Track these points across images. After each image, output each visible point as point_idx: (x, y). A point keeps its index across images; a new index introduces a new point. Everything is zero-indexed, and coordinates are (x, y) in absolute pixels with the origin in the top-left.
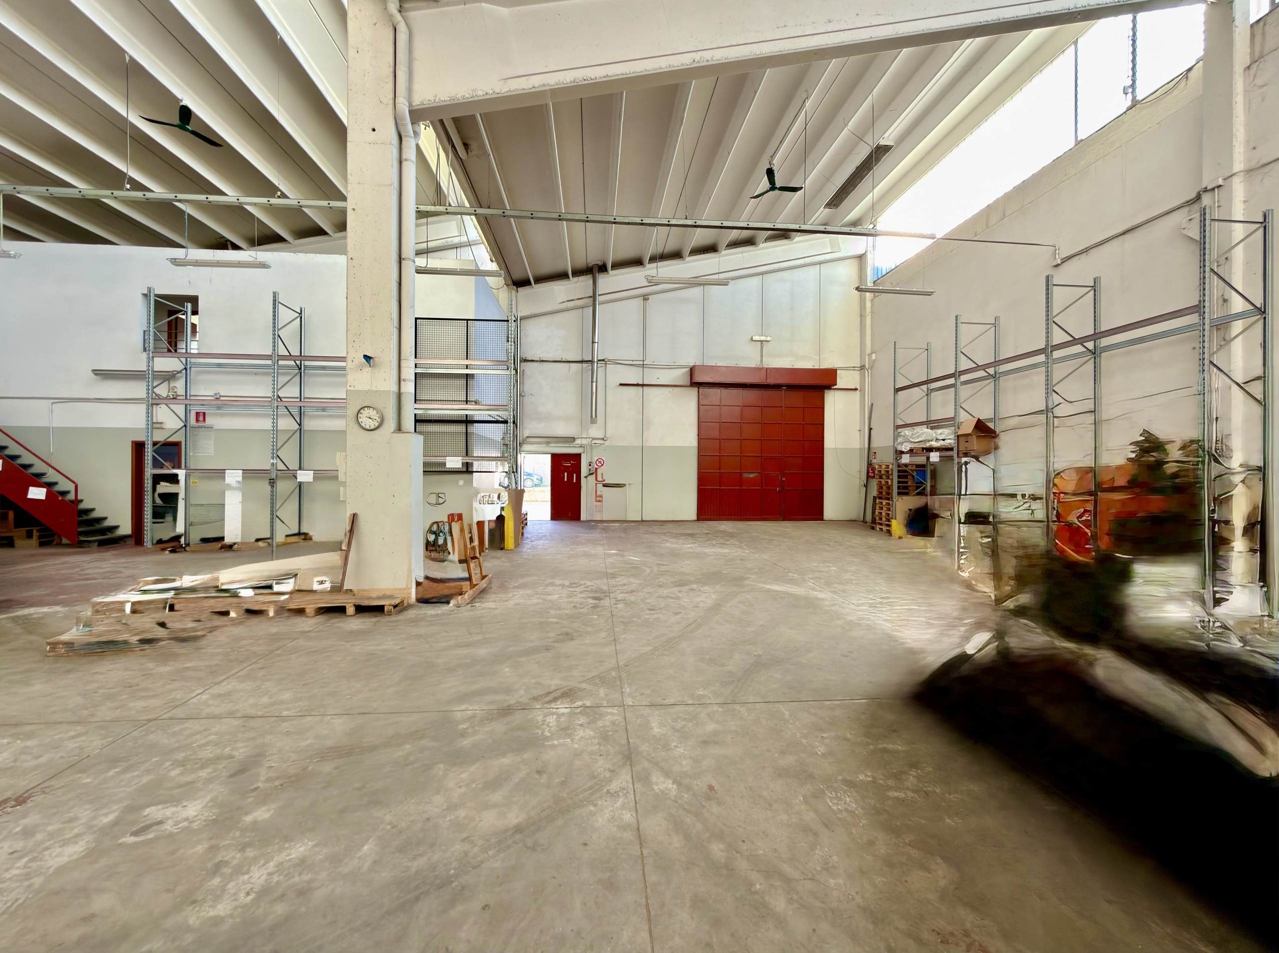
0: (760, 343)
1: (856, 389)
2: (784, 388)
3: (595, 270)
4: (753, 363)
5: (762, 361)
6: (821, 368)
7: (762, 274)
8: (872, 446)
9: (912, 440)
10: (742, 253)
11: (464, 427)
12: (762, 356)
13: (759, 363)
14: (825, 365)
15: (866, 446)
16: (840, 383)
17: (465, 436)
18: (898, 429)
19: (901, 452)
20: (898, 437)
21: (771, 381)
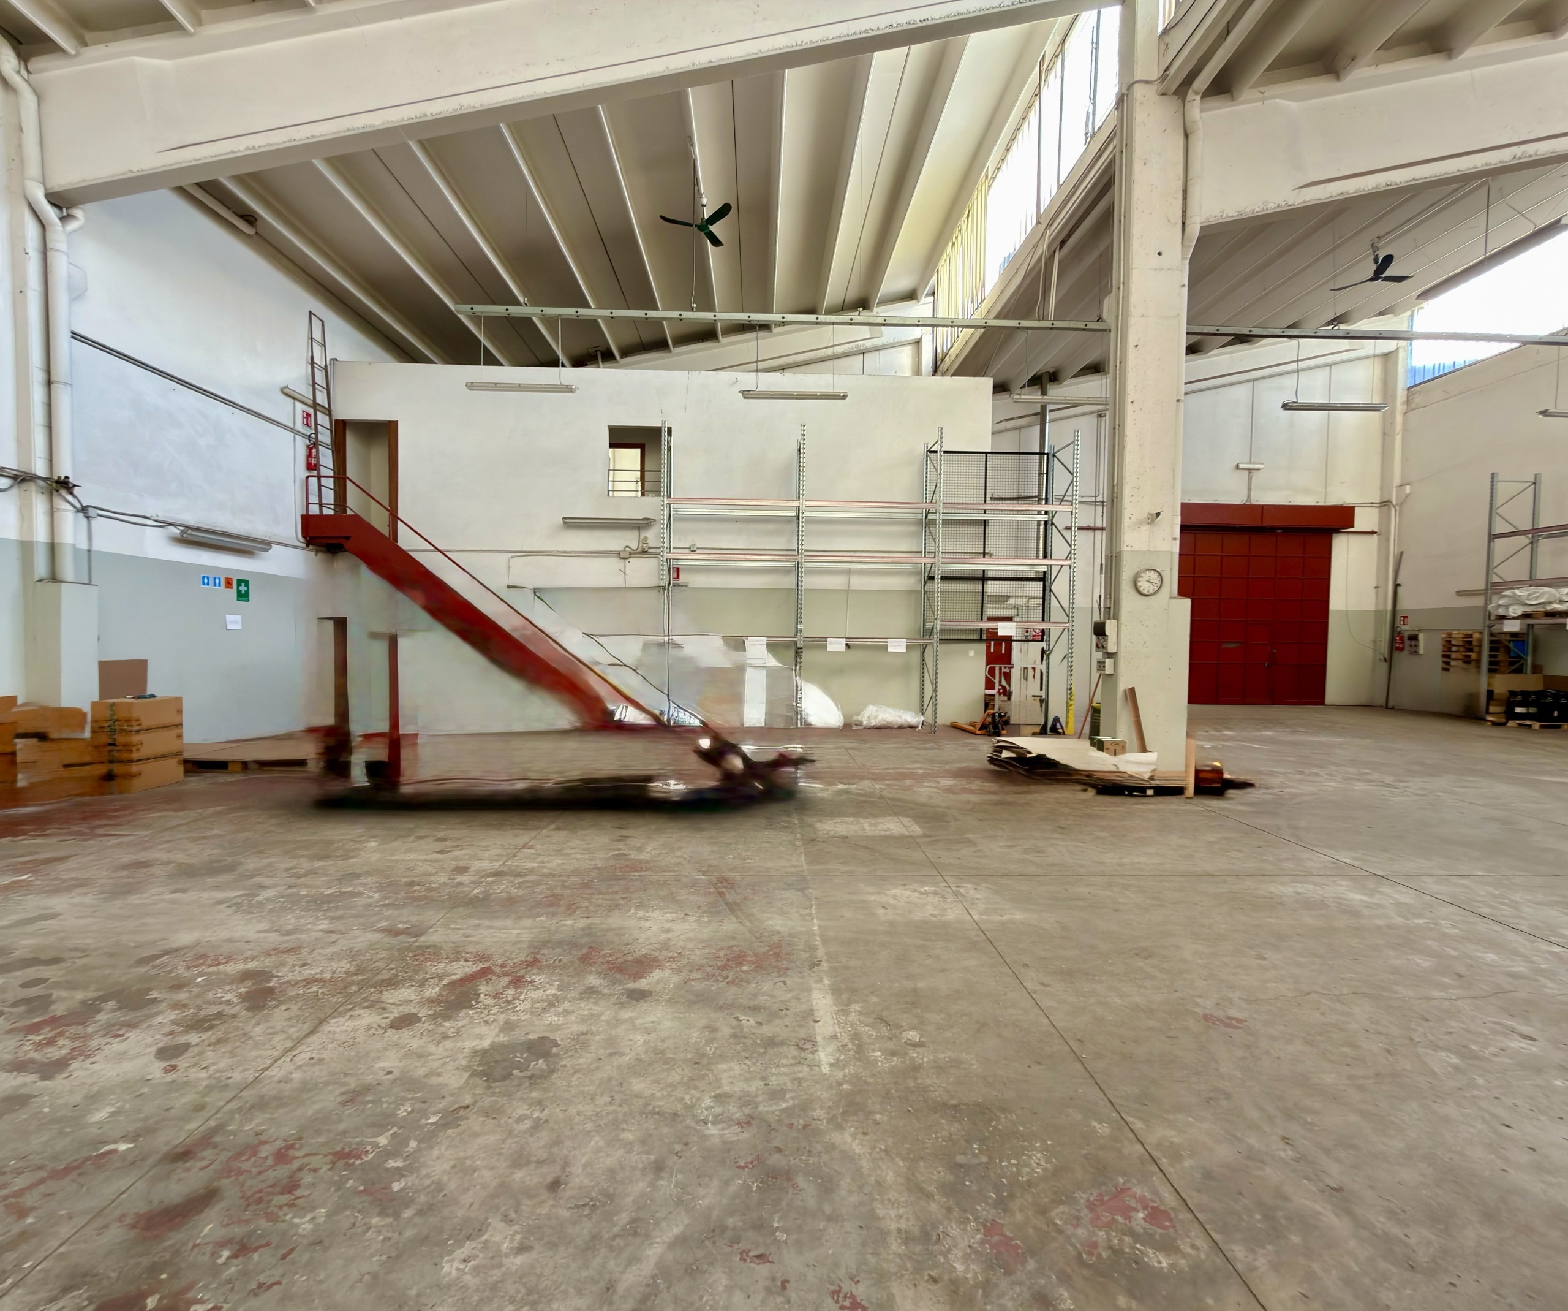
0: (1247, 472)
1: (1373, 533)
2: (1279, 531)
3: (1046, 379)
4: (1237, 498)
5: (1249, 496)
6: (1327, 504)
7: (1253, 380)
8: (1399, 607)
9: (1528, 602)
10: (1231, 353)
11: (980, 586)
12: (1249, 489)
13: (1245, 499)
14: (1332, 501)
15: (1389, 607)
16: (1359, 526)
17: (980, 596)
18: (1494, 588)
19: (1503, 617)
20: (1495, 598)
21: (1268, 522)
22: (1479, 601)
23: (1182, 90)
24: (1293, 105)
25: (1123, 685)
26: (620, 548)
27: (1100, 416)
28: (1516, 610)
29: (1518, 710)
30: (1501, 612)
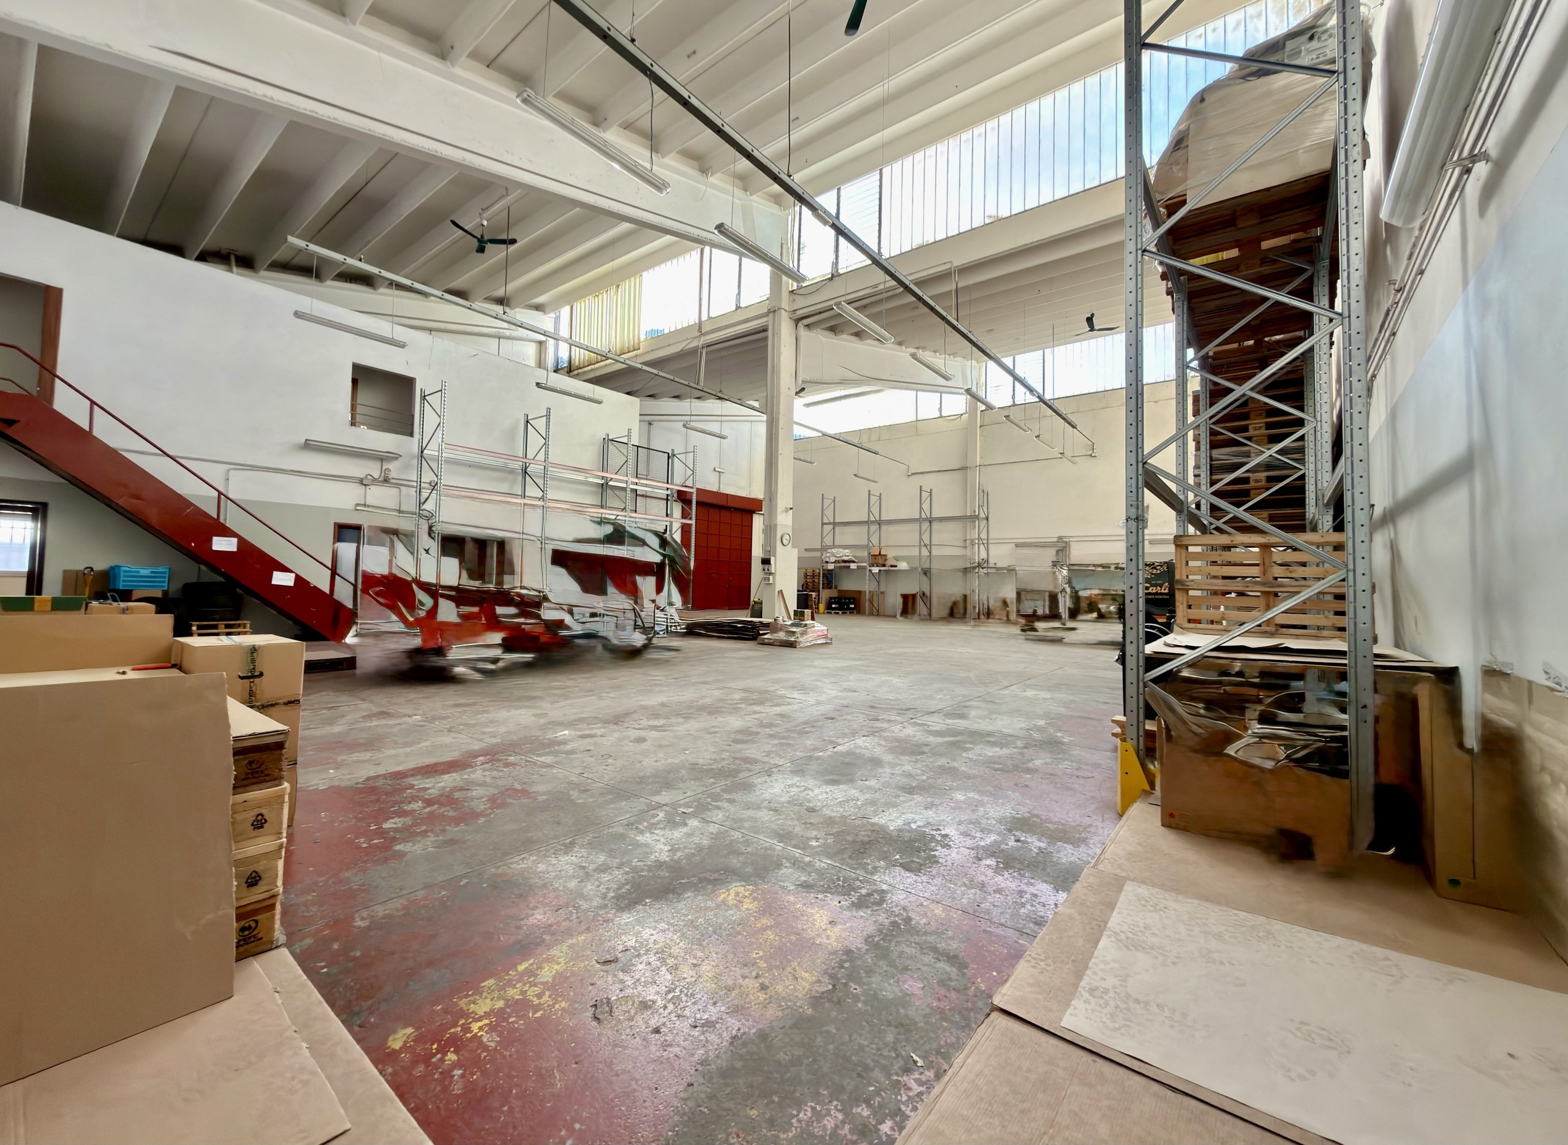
0: (719, 474)
2: (733, 510)
4: (714, 487)
5: (719, 489)
6: (751, 498)
7: (721, 422)
9: (833, 556)
12: (718, 485)
14: (753, 496)
16: (763, 510)
18: (824, 549)
19: (827, 562)
20: (824, 553)
21: (731, 504)
22: (818, 554)
23: (797, 321)
24: (823, 339)
25: (778, 589)
26: (362, 476)
27: (650, 424)
28: (833, 559)
29: (833, 606)
30: (827, 560)
